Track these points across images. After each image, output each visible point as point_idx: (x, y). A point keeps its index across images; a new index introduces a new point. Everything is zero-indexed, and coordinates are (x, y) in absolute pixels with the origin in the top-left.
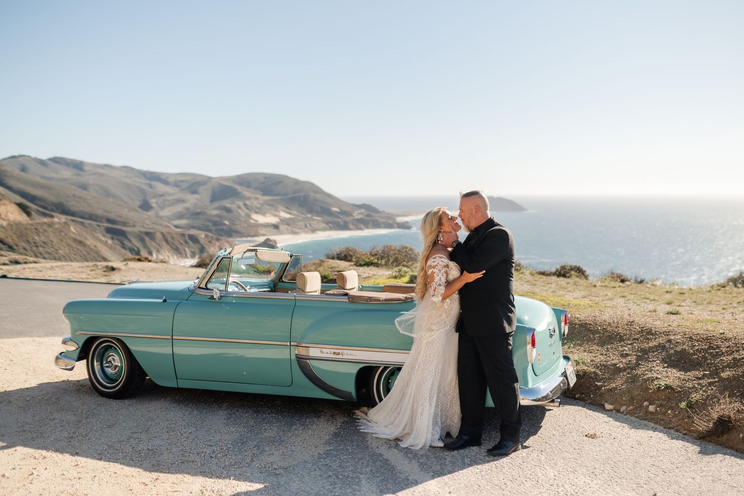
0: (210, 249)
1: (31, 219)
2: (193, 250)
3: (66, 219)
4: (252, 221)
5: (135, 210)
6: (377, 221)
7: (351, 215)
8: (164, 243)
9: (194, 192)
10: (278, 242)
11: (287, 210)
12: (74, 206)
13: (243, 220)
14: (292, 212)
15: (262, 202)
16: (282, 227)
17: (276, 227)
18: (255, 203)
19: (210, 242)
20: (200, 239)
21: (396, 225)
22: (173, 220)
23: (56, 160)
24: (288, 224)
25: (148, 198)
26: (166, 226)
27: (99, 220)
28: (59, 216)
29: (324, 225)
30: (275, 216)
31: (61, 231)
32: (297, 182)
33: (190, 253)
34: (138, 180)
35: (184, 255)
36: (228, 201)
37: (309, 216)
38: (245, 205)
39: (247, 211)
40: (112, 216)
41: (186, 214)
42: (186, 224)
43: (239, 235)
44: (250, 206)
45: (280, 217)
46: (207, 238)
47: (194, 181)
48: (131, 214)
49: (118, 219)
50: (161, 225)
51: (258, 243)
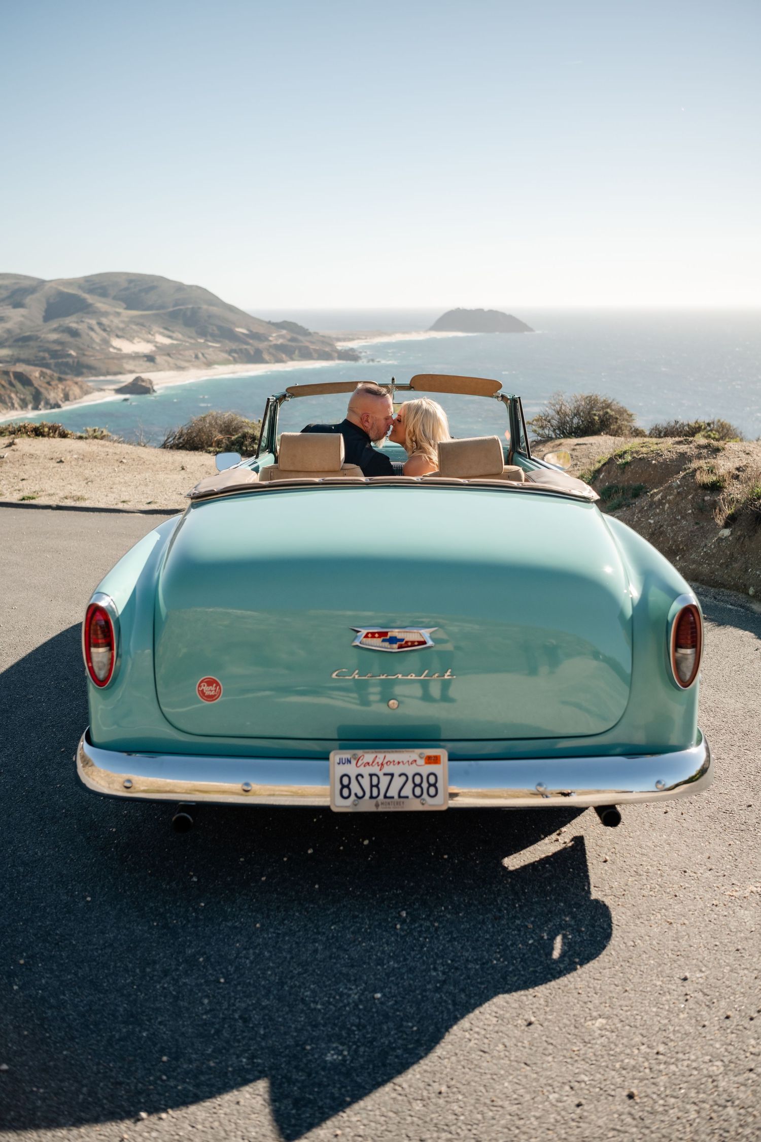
0: (49, 394)
2: (22, 396)
4: (111, 350)
6: (307, 348)
7: (267, 339)
9: (18, 305)
10: (154, 382)
11: (166, 332)
13: (98, 348)
14: (174, 335)
15: (126, 319)
16: (159, 359)
17: (150, 358)
18: (116, 321)
19: (49, 383)
20: (32, 378)
21: (336, 355)
24: (169, 355)
29: (225, 356)
30: (148, 341)
32: (180, 287)
33: (18, 400)
35: (10, 404)
36: (74, 318)
37: (202, 341)
38: (100, 324)
39: (104, 334)
41: (6, 340)
42: (8, 356)
43: (93, 372)
44: (109, 326)
45: (156, 342)
46: (44, 377)
47: (16, 287)
51: (122, 385)
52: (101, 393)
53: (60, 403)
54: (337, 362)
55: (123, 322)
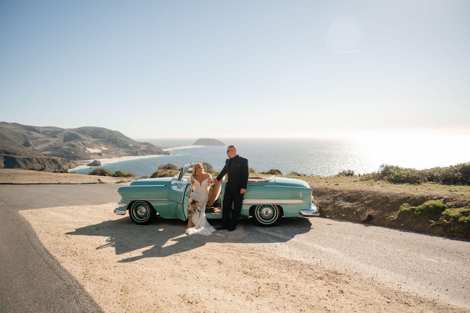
0: (64, 166)
4: (86, 152)
5: (21, 147)
6: (153, 151)
7: (139, 148)
9: (54, 137)
10: (101, 162)
11: (105, 146)
13: (82, 151)
14: (108, 147)
15: (92, 142)
16: (103, 155)
17: (100, 154)
18: (88, 142)
19: (64, 163)
20: (58, 161)
21: (162, 153)
22: (42, 152)
24: (106, 153)
25: (28, 140)
26: (39, 155)
29: (126, 153)
30: (99, 149)
32: (111, 131)
34: (22, 130)
36: (74, 141)
37: (118, 149)
39: (84, 147)
40: (7, 150)
41: (50, 148)
42: (50, 153)
43: (80, 159)
44: (86, 144)
45: (102, 149)
46: (62, 161)
47: (54, 131)
48: (18, 148)
49: (11, 151)
50: (36, 154)
51: (90, 163)
52: (82, 166)
53: (68, 169)
54: (163, 155)
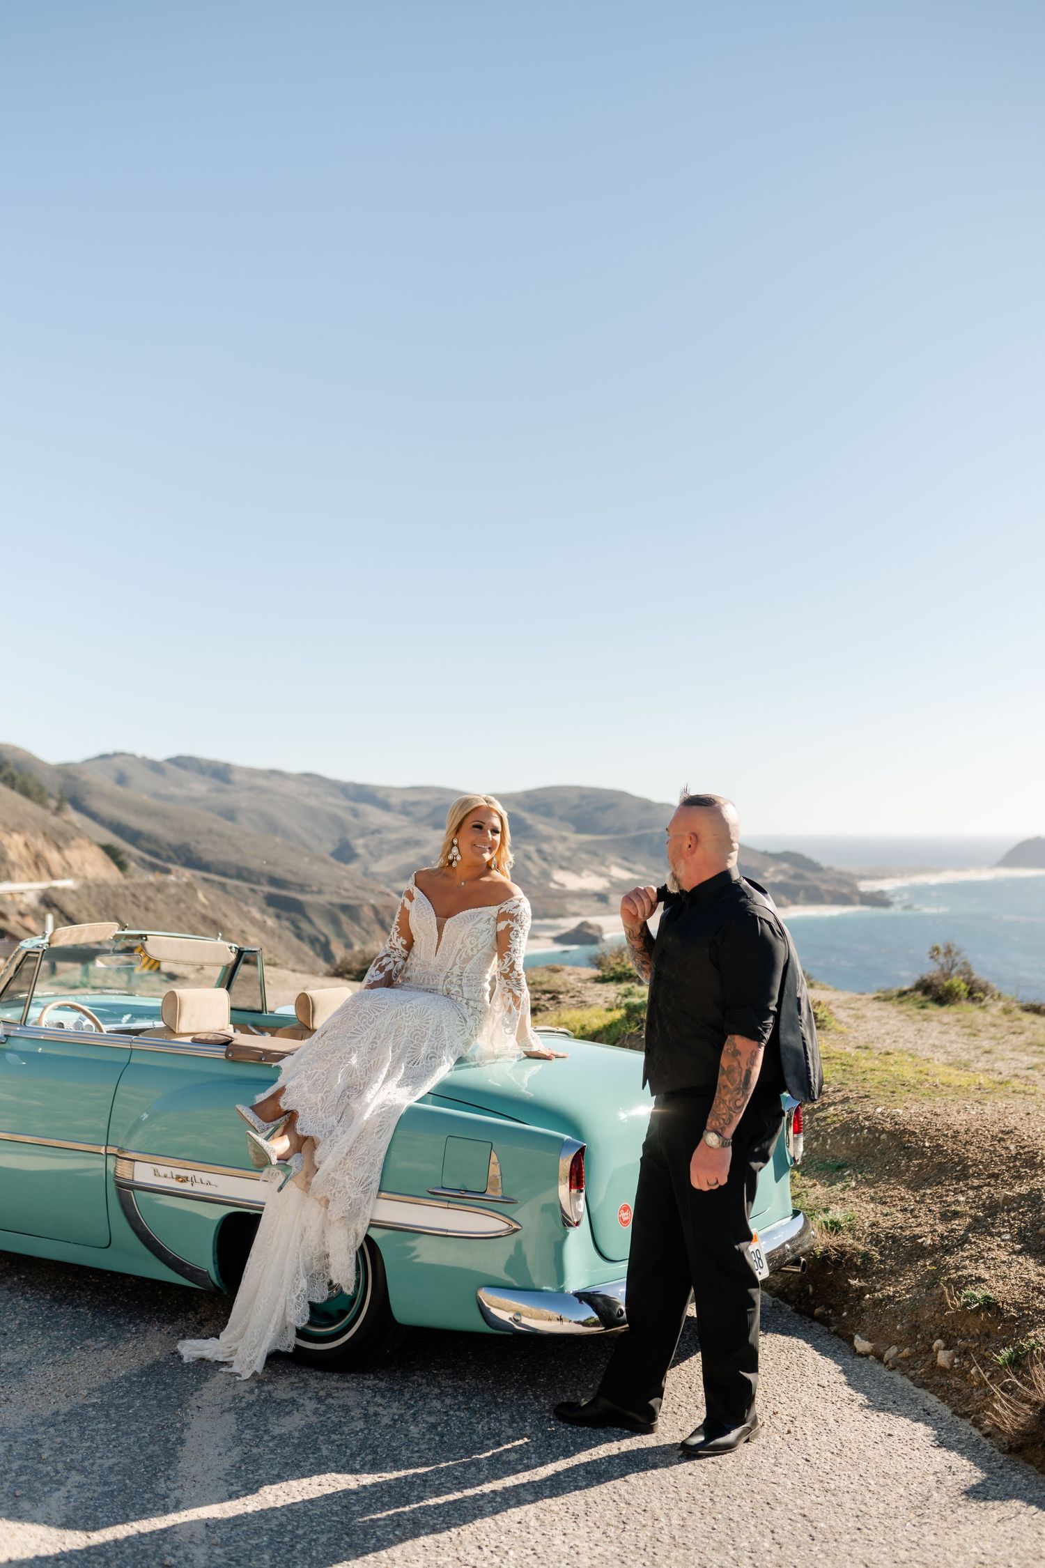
1: (125, 877)
3: (194, 876)
4: (552, 885)
5: (324, 861)
6: (816, 888)
8: (377, 928)
10: (605, 929)
11: (626, 864)
12: (209, 850)
13: (535, 882)
14: (636, 867)
15: (574, 846)
17: (602, 897)
18: (561, 848)
21: (857, 899)
22: (395, 881)
23: (181, 762)
25: (349, 837)
26: (382, 893)
27: (254, 879)
28: (182, 870)
30: (601, 875)
31: (179, 901)
32: (647, 805)
34: (331, 800)
38: (539, 851)
39: (544, 865)
40: (279, 872)
44: (551, 855)
45: (611, 877)
48: (316, 868)
49: (290, 877)
50: (372, 891)
51: (563, 931)
55: (570, 849)
